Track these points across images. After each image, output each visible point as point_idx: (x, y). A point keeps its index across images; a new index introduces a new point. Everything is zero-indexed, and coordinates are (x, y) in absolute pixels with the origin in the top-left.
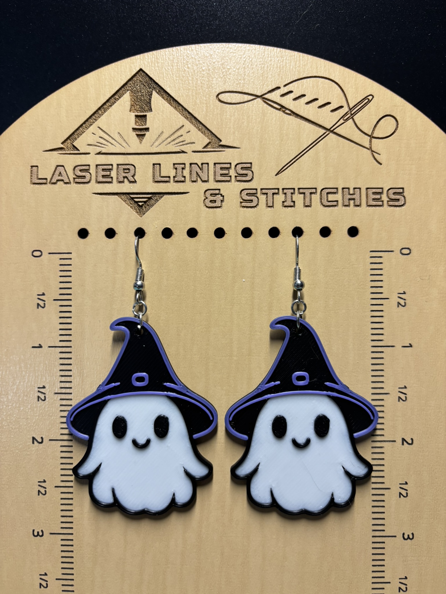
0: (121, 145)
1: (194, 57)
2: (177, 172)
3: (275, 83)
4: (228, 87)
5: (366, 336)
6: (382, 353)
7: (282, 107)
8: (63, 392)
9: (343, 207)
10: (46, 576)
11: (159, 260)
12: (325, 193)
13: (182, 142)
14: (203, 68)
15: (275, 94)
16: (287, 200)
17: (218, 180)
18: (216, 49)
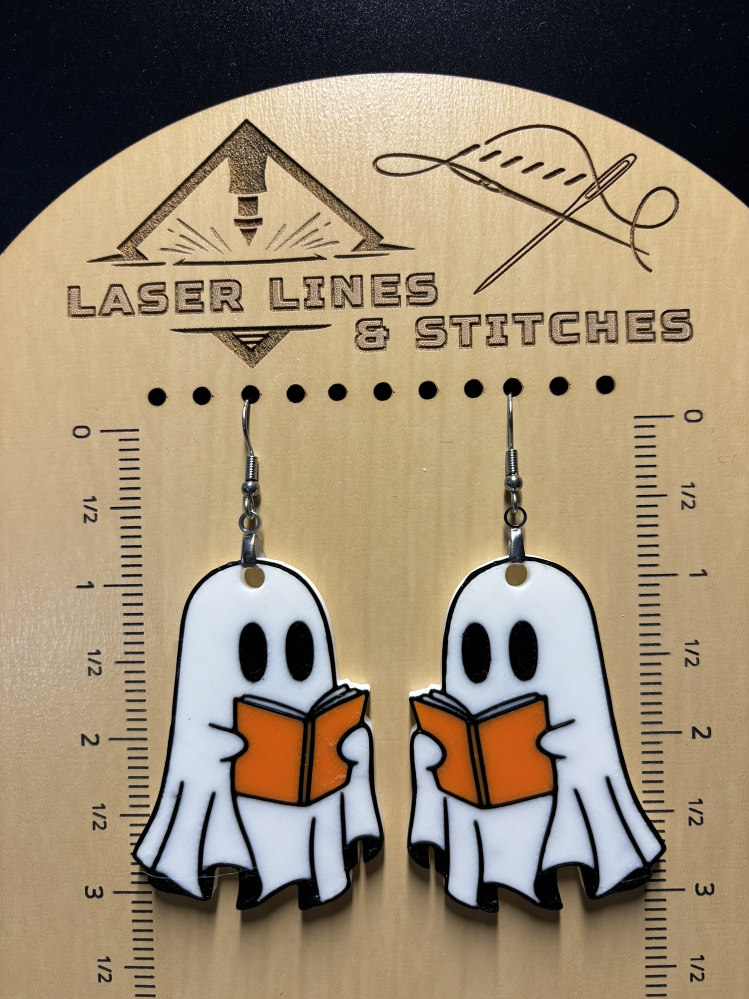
0: (216, 248)
1: (334, 98)
2: (310, 291)
3: (470, 138)
4: (392, 147)
5: (629, 559)
6: (656, 587)
7: (484, 178)
8: (130, 660)
9: (588, 344)
10: (108, 963)
11: (284, 439)
12: (557, 321)
13: (318, 240)
14: (350, 117)
15: (471, 156)
16: (494, 334)
17: (378, 303)
18: (371, 84)
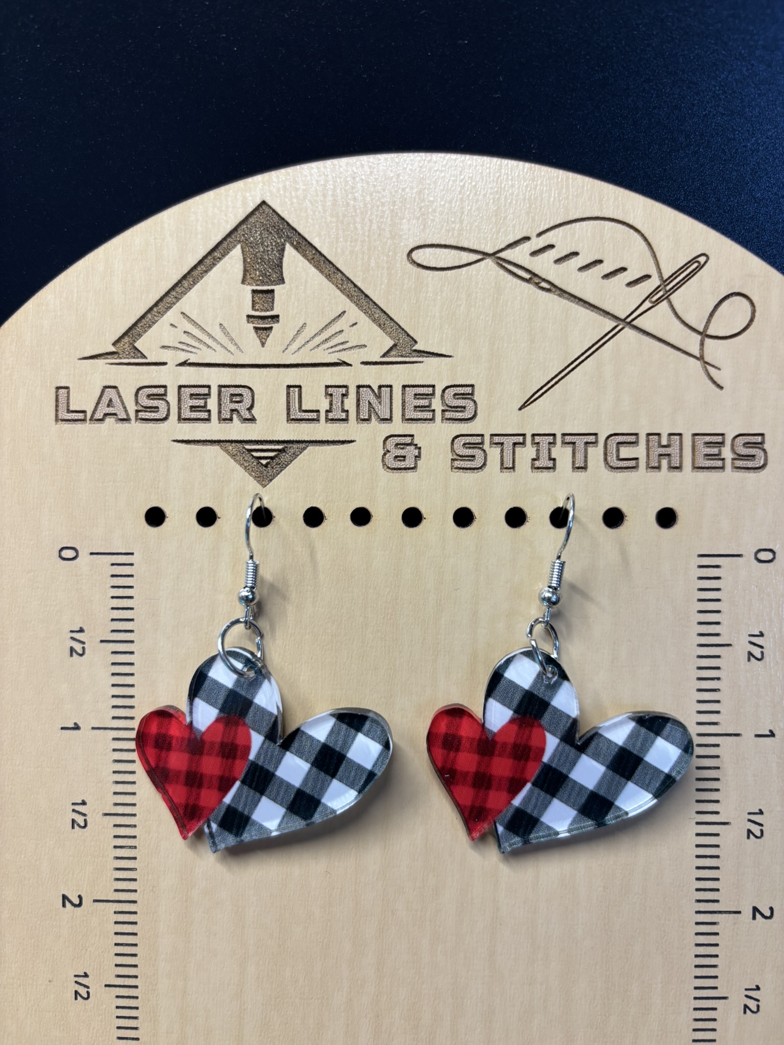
0: (227, 349)
1: (364, 179)
2: (332, 401)
3: (520, 229)
4: (430, 237)
5: (686, 715)
6: (716, 748)
7: (535, 275)
8: (119, 812)
9: (649, 470)
11: (298, 569)
12: (613, 444)
13: (342, 343)
14: (382, 200)
15: (520, 250)
16: (541, 456)
17: (410, 417)
18: (407, 164)
